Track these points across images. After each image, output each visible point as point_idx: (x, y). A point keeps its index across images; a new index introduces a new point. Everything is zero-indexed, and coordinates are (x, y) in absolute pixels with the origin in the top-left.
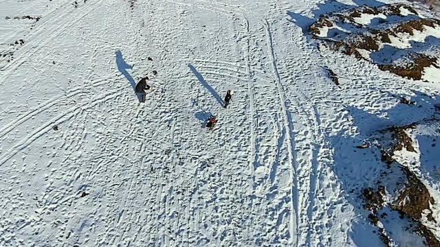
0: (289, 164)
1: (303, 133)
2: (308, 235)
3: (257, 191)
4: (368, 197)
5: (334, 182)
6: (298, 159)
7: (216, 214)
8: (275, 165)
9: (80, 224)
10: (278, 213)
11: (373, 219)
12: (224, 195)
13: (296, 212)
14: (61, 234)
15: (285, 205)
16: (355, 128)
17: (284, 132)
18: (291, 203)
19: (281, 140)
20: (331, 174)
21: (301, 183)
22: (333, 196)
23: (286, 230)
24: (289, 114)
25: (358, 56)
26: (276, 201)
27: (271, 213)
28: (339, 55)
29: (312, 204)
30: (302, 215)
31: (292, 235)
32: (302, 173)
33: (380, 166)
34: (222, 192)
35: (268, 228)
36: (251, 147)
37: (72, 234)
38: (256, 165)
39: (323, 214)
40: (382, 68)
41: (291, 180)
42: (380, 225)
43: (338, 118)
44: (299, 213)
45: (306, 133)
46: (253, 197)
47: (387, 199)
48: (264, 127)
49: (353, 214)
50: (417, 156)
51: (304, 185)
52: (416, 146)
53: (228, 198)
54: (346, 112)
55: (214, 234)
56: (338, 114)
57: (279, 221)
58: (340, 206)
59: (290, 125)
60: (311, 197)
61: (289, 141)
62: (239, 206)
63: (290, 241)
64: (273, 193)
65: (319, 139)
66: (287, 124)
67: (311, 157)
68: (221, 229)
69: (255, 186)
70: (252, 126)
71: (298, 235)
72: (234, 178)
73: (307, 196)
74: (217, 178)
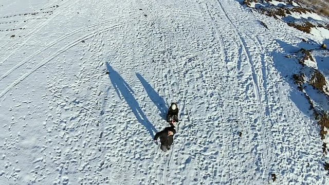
0: (247, 62)
1: (253, 48)
2: (266, 96)
3: (230, 74)
4: (296, 79)
5: (276, 72)
6: (253, 60)
7: (204, 84)
8: (239, 62)
9: (107, 88)
10: (246, 85)
11: (300, 89)
12: (208, 75)
13: (257, 85)
14: (94, 93)
15: (249, 82)
16: (282, 49)
17: (241, 46)
18: (253, 80)
19: (240, 51)
20: (274, 68)
21: (257, 72)
22: (277, 78)
23: (252, 93)
24: (242, 38)
25: (275, 17)
26: (243, 79)
27: (241, 85)
28: (264, 16)
29: (265, 81)
30: (260, 87)
31: (256, 96)
32: (256, 67)
33: (299, 66)
34: (206, 73)
35: (241, 92)
36: (222, 52)
37: (102, 93)
38: (227, 61)
39: (272, 86)
40: (289, 24)
41: (251, 70)
42: (304, 91)
43: (271, 44)
44: (259, 85)
45: (255, 48)
46: (227, 77)
47: (306, 79)
48: (228, 43)
49: (289, 87)
50: (316, 64)
51: (259, 72)
52: (315, 60)
53: (211, 77)
54: (275, 41)
55: (205, 94)
56: (271, 42)
57: (247, 89)
58: (281, 83)
59: (244, 44)
60: (264, 78)
61: (245, 51)
62: (219, 81)
63: (256, 99)
64: (240, 75)
65: (263, 52)
66: (242, 43)
67: (260, 60)
68: (209, 92)
69: (228, 71)
70: (220, 42)
71: (260, 96)
72: (213, 67)
73: (261, 78)
74: (202, 67)
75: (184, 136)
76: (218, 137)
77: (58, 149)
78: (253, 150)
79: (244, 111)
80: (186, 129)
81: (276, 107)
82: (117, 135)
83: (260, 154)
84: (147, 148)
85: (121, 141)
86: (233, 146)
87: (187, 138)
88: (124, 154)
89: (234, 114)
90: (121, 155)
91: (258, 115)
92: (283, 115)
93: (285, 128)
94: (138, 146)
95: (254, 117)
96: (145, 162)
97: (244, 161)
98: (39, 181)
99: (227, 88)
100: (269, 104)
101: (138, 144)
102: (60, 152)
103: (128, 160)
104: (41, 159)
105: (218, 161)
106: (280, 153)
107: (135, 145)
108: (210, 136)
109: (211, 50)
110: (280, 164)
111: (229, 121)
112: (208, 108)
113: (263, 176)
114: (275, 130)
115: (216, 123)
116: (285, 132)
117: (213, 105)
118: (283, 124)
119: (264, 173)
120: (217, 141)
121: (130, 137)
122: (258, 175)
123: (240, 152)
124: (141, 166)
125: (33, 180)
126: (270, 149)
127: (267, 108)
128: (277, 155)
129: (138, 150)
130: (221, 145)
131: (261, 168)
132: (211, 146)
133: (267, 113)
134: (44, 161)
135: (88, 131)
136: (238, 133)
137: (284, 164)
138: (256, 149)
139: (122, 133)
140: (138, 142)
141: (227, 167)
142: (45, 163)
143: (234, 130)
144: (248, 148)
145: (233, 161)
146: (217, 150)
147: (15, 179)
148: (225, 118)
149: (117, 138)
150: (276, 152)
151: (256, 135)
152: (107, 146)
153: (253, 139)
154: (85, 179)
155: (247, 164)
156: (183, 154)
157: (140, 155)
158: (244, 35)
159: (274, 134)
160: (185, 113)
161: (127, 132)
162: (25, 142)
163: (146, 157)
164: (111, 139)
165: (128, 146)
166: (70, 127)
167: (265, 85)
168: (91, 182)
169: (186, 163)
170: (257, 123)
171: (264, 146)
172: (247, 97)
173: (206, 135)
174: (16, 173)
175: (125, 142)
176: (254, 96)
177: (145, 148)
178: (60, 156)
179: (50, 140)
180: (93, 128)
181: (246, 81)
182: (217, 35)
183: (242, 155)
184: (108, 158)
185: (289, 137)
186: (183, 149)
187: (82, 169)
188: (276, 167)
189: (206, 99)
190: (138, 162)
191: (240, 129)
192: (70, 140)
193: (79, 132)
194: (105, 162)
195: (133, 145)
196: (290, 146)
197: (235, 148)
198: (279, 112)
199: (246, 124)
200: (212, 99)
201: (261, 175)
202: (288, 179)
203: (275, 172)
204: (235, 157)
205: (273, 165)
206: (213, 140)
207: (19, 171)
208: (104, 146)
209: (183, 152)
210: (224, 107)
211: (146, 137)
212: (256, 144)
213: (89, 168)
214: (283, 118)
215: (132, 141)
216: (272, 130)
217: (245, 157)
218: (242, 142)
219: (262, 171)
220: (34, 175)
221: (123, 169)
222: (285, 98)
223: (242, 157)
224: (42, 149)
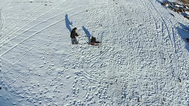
0: (166, 30)
2: (175, 45)
7: (148, 36)
8: (163, 30)
10: (166, 39)
13: (171, 40)
16: (181, 27)
18: (169, 38)
19: (163, 25)
20: (178, 34)
21: (171, 35)
22: (180, 39)
25: (178, 13)
28: (173, 11)
29: (174, 39)
34: (148, 32)
35: (164, 42)
36: (154, 24)
38: (157, 28)
39: (178, 42)
40: (185, 17)
41: (168, 33)
43: (176, 24)
45: (169, 25)
48: (157, 21)
49: (185, 43)
53: (150, 34)
54: (178, 23)
55: (149, 40)
57: (167, 41)
58: (182, 41)
59: (164, 22)
60: (174, 38)
61: (165, 25)
62: (154, 36)
63: (171, 46)
64: (163, 35)
65: (173, 27)
66: (163, 22)
67: (172, 30)
68: (150, 40)
69: (158, 33)
70: (153, 20)
71: (173, 45)
72: (151, 30)
73: (173, 38)
74: (146, 29)
75: (141, 56)
76: (155, 59)
77: (78, 56)
78: (170, 67)
79: (166, 50)
80: (141, 54)
81: (179, 51)
82: (109, 52)
83: (173, 69)
84: (124, 59)
85: (111, 56)
86: (162, 64)
87: (142, 57)
88: (113, 61)
89: (162, 51)
90: (111, 62)
91: (172, 53)
92: (183, 54)
93: (184, 60)
94: (119, 58)
95: (170, 53)
96: (123, 66)
97: (167, 71)
98: (66, 71)
99: (158, 39)
100: (177, 49)
101: (119, 57)
102: (79, 58)
103: (115, 64)
104: (68, 60)
105: (156, 69)
106: (182, 70)
107: (118, 58)
108: (152, 58)
109: (149, 22)
110: (183, 75)
111: (160, 53)
112: (150, 46)
113: (175, 79)
114: (180, 60)
115: (154, 53)
116: (184, 62)
117: (152, 45)
118: (183, 58)
119: (176, 78)
120: (155, 61)
121: (115, 54)
122: (173, 78)
123: (165, 67)
124: (121, 67)
125: (62, 70)
126: (178, 68)
127: (176, 50)
128: (181, 71)
129: (120, 60)
130: (157, 63)
131: (174, 75)
132: (153, 62)
133: (176, 52)
134: (69, 61)
135: (94, 49)
136: (164, 59)
137: (184, 75)
138: (172, 67)
139: (111, 52)
140: (120, 57)
141: (160, 72)
142: (70, 62)
143: (162, 57)
144: (169, 66)
145: (162, 70)
146: (155, 64)
147: (50, 70)
148: (158, 51)
149: (109, 54)
150: (180, 69)
151: (172, 61)
152: (104, 57)
153: (170, 62)
154: (93, 71)
155: (168, 73)
156: (140, 64)
157: (121, 62)
158: (164, 18)
159: (179, 62)
160: (140, 47)
161: (114, 52)
162: (58, 52)
163: (124, 63)
164: (106, 54)
165: (114, 58)
166: (84, 47)
167: (174, 41)
168: (96, 73)
169: (142, 68)
170: (172, 56)
171: (175, 66)
172: (167, 44)
173: (150, 57)
174: (51, 67)
175: (113, 56)
176: (170, 45)
177: (123, 60)
178: (79, 59)
179: (73, 52)
180: (96, 48)
181: (166, 38)
182: (152, 17)
183: (166, 68)
184: (105, 62)
185: (185, 64)
186: (140, 62)
187: (91, 66)
188: (181, 76)
189: (149, 43)
190: (120, 65)
191: (164, 57)
192: (85, 52)
193: (89, 50)
194: (103, 64)
195: (117, 58)
196: (186, 68)
197: (163, 65)
198: (181, 53)
199: (167, 56)
200: (152, 43)
201: (175, 78)
202: (186, 83)
203: (180, 78)
204: (163, 69)
205: (179, 75)
206: (153, 60)
207: (54, 66)
208: (103, 57)
209: (140, 63)
210: (157, 47)
211: (123, 55)
212: (172, 65)
213: (95, 66)
214: (183, 56)
215: (116, 56)
216: (178, 60)
217: (168, 69)
218: (166, 63)
219: (175, 77)
220: (63, 68)
221: (113, 68)
222: (183, 47)
223: (166, 69)
224: (68, 56)
